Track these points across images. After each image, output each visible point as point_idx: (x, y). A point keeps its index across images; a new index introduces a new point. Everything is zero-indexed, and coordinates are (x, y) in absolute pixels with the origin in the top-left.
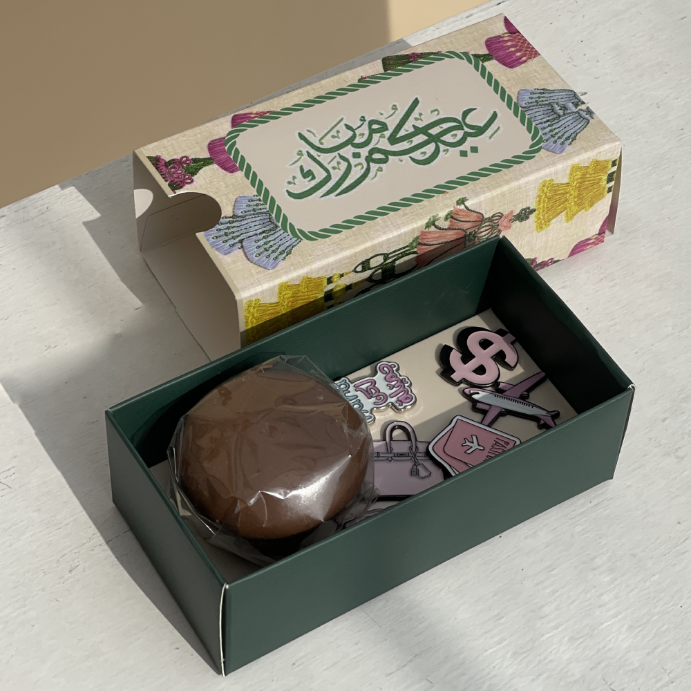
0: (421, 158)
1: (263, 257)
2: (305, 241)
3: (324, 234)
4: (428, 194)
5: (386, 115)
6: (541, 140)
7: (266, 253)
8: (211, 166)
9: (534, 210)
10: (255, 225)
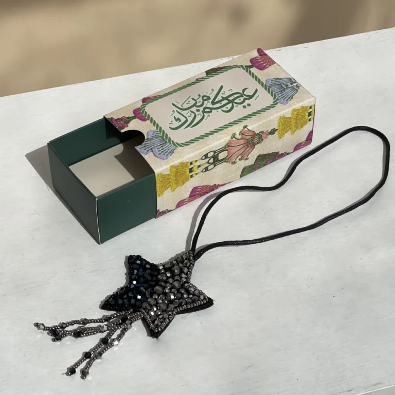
0: (226, 110)
1: (162, 155)
2: (179, 147)
3: (187, 144)
4: (231, 124)
5: (209, 93)
6: (277, 99)
7: (163, 153)
8: (135, 120)
9: (277, 130)
10: (157, 142)
